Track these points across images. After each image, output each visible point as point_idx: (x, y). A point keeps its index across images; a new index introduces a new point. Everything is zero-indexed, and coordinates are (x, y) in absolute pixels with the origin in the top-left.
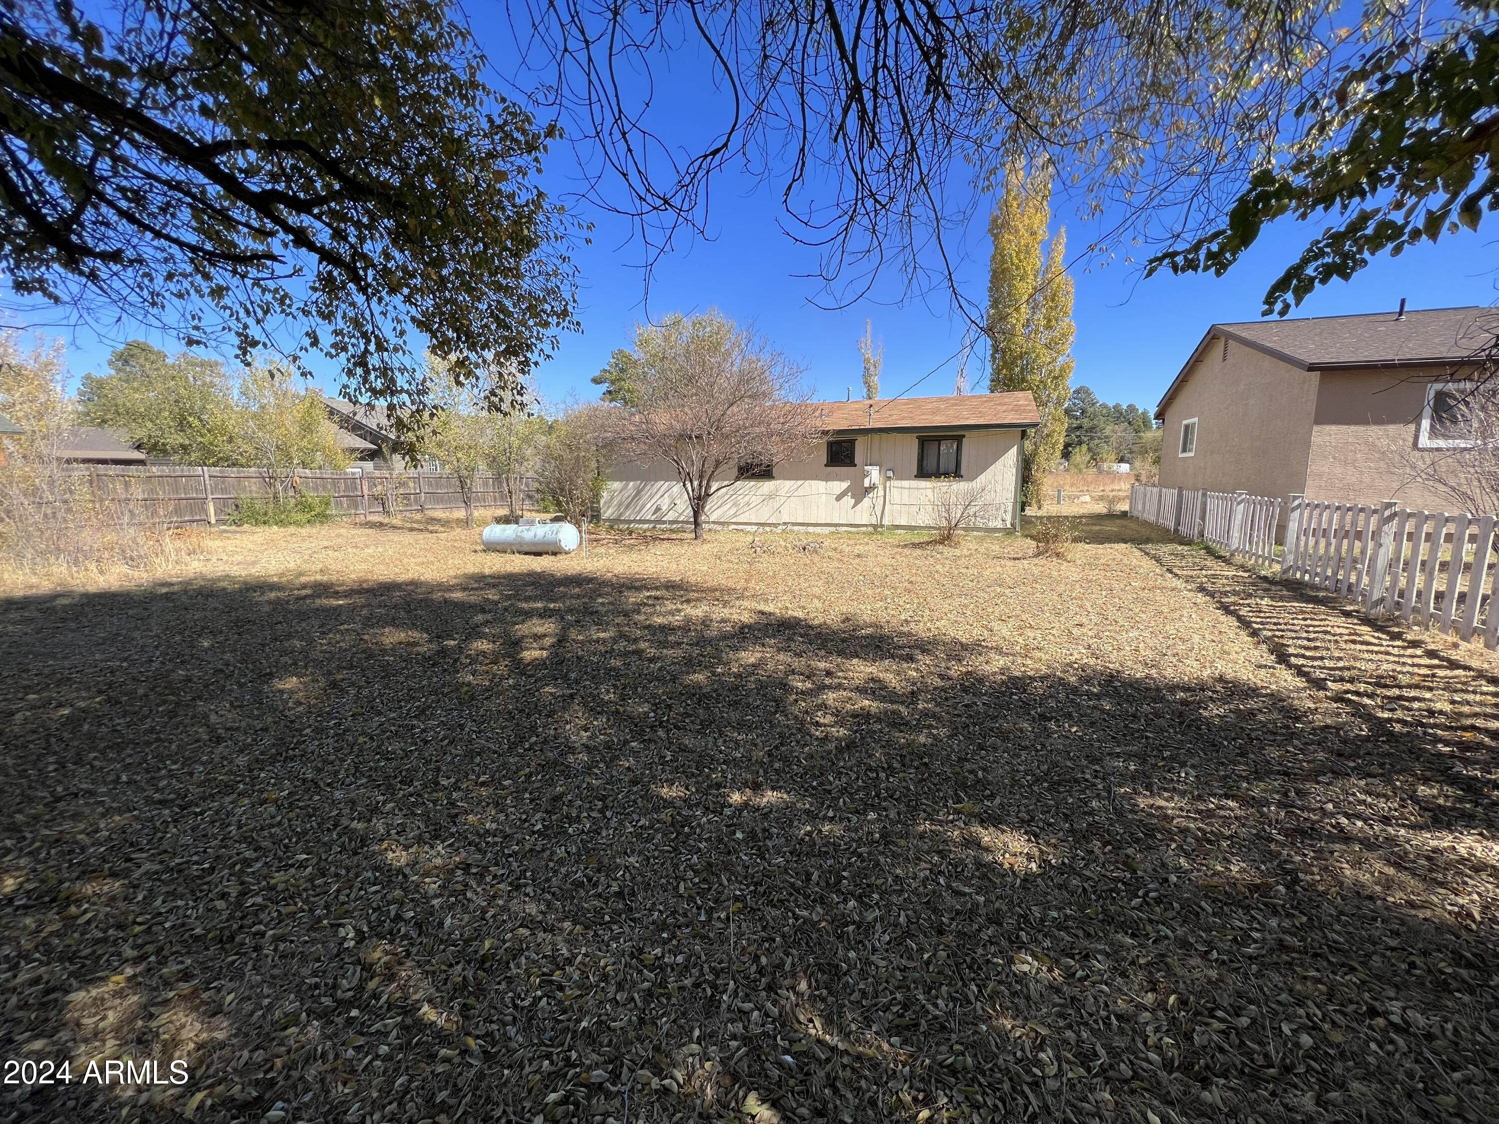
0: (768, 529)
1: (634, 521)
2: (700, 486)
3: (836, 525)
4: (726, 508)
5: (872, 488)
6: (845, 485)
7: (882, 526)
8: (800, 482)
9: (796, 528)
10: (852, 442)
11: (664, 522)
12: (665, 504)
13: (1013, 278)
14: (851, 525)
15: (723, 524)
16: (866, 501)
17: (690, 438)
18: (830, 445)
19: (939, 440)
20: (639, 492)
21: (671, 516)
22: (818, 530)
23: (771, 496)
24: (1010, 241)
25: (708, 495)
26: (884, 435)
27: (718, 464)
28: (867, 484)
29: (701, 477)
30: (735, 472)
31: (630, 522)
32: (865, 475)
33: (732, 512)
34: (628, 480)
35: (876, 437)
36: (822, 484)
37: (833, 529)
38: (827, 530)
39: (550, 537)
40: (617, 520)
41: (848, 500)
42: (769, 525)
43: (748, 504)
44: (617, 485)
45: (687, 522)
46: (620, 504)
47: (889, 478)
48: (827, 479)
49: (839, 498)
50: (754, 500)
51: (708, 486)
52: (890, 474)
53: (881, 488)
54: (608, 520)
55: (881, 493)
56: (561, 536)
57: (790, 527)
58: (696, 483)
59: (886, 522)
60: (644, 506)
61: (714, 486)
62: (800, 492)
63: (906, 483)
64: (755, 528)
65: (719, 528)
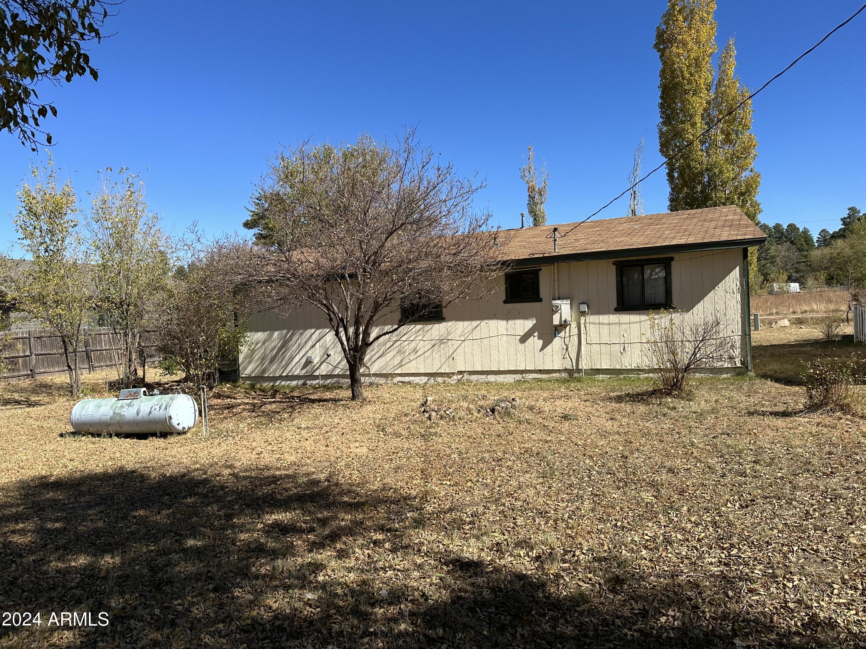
0: (440, 380)
1: (281, 378)
2: (357, 333)
3: (522, 372)
4: (389, 356)
5: (564, 325)
6: (529, 324)
7: (579, 371)
8: (475, 323)
9: (474, 377)
10: (536, 274)
11: (317, 377)
12: (316, 356)
13: (686, 92)
14: (540, 372)
15: (386, 376)
16: (557, 341)
17: (343, 277)
18: (508, 277)
19: (641, 265)
20: (285, 344)
21: (324, 370)
22: (500, 378)
23: (442, 341)
24: (678, 55)
25: (367, 344)
26: (574, 263)
27: (377, 306)
28: (556, 320)
29: (357, 324)
30: (398, 315)
31: (275, 379)
32: (555, 310)
33: (397, 361)
34: (273, 329)
35: (564, 266)
36: (502, 323)
37: (518, 377)
38: (510, 379)
39: (158, 414)
40: (261, 378)
41: (535, 342)
42: (441, 375)
43: (415, 351)
44: (260, 336)
45: (343, 376)
46: (263, 358)
47: (583, 313)
48: (507, 317)
49: (524, 339)
50: (423, 346)
51: (366, 333)
52: (584, 308)
53: (574, 325)
54: (249, 378)
55: (575, 331)
56: (172, 412)
57: (466, 376)
58: (351, 330)
59: (584, 365)
60: (292, 359)
61: (374, 332)
62: (476, 334)
63: (604, 318)
64: (424, 379)
65: (382, 381)
